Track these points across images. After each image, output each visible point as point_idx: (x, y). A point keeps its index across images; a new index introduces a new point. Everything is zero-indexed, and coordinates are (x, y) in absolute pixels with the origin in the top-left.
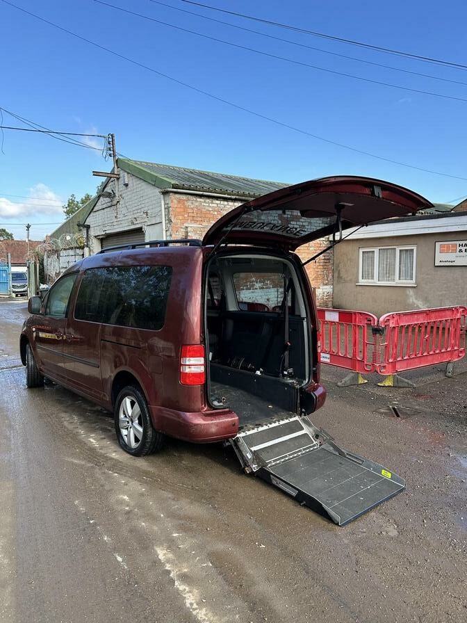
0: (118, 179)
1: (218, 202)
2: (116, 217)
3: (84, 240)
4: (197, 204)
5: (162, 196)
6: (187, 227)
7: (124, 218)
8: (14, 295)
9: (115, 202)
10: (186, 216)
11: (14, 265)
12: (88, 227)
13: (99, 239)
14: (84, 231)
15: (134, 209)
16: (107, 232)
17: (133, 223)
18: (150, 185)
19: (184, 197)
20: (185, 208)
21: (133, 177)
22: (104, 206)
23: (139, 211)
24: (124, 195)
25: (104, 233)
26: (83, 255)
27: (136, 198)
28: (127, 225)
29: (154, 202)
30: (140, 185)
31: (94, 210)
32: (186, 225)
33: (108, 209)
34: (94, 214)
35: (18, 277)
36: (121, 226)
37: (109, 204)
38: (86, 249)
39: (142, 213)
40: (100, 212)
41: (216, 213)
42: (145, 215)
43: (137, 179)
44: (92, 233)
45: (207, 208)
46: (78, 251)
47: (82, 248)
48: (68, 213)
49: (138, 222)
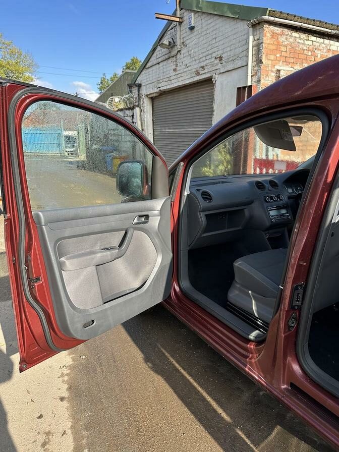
0: (180, 23)
1: (313, 38)
2: (175, 70)
3: (134, 100)
4: (291, 40)
5: (251, 29)
6: (279, 71)
7: (185, 70)
8: (66, 154)
9: (174, 53)
10: (278, 55)
11: (66, 130)
12: (139, 86)
13: (150, 98)
14: (135, 90)
15: (201, 56)
16: (162, 89)
17: (198, 73)
18: (228, 21)
19: (278, 30)
20: (279, 45)
21: (204, 16)
22: (160, 60)
23: (209, 57)
24: (187, 42)
25: (157, 90)
26: (133, 116)
27: (205, 41)
28: (189, 76)
29: (234, 41)
30: (212, 25)
31: (147, 66)
32: (277, 67)
33: (165, 63)
34: (147, 71)
35: (69, 139)
36: (181, 79)
37: (167, 56)
38: (137, 109)
39: (214, 59)
40: (154, 68)
41: (310, 53)
42: (217, 61)
43: (209, 17)
44: (144, 91)
45: (301, 46)
46: (127, 112)
47: (132, 109)
48: (101, 89)
49: (206, 71)
